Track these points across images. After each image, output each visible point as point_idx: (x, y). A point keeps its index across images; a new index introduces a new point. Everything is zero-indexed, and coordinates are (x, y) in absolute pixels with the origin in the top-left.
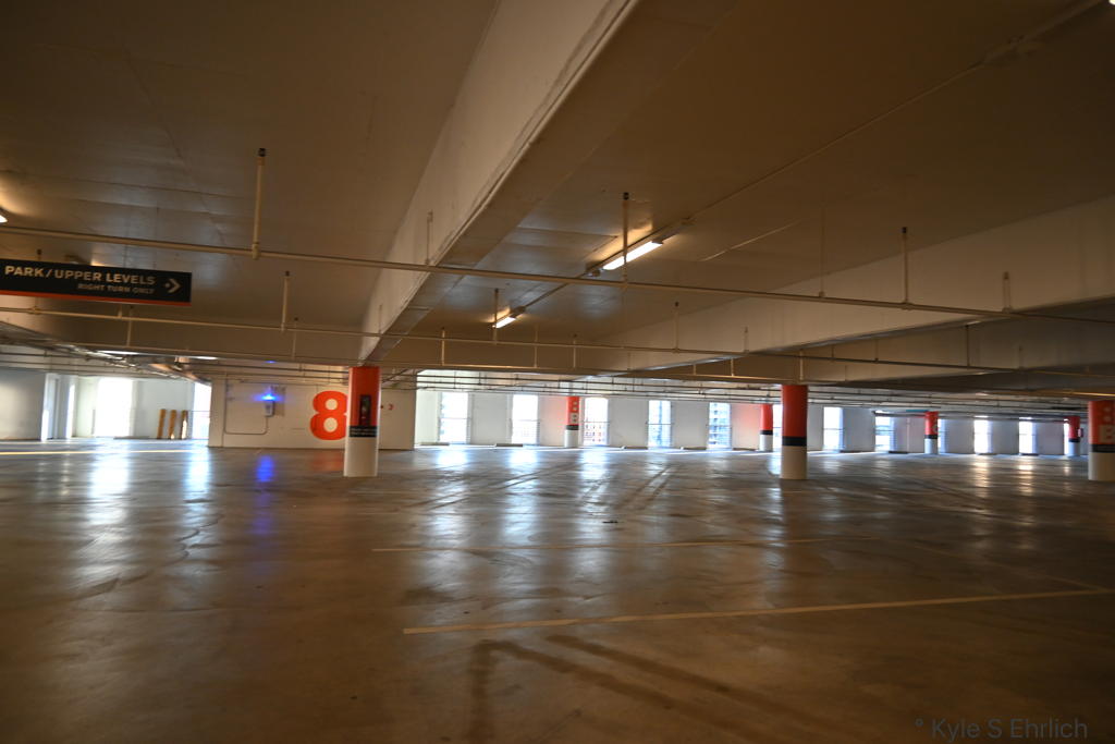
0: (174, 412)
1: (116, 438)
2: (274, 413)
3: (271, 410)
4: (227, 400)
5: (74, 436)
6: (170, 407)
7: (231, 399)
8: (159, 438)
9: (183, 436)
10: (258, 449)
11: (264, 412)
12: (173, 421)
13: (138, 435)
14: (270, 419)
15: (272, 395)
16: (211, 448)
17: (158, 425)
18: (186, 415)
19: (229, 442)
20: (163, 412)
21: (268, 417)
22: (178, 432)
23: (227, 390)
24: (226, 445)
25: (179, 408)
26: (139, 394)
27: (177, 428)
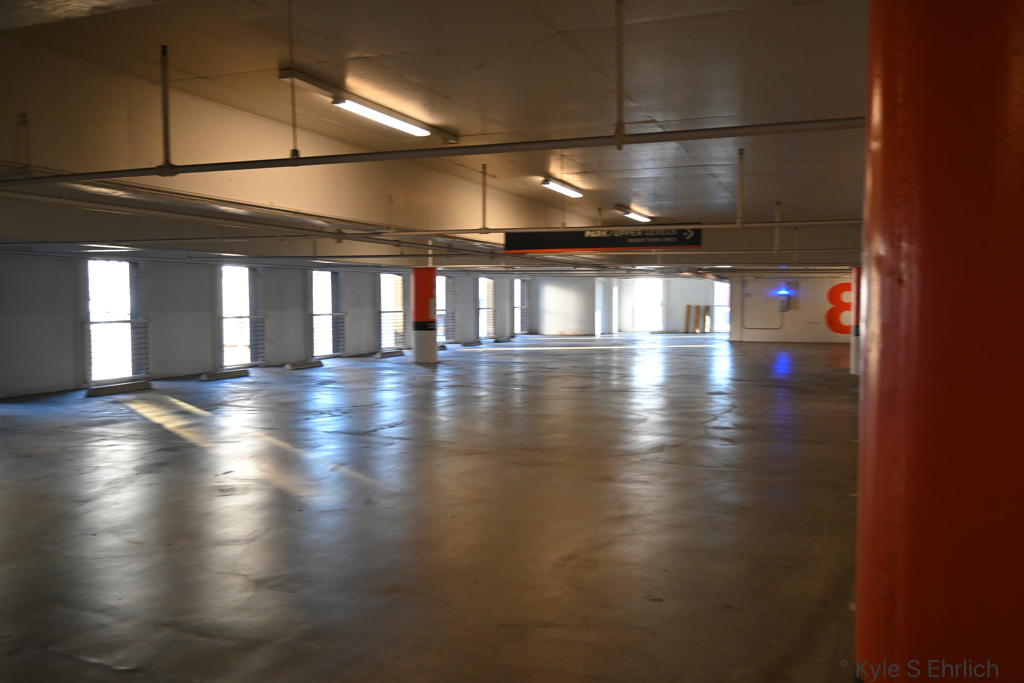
0: (698, 307)
1: (653, 333)
2: (788, 308)
3: (786, 305)
4: (745, 295)
5: (619, 331)
6: (694, 302)
7: (747, 295)
8: (686, 332)
9: (707, 330)
10: (775, 343)
11: (779, 307)
12: (697, 316)
13: (670, 329)
14: (785, 313)
15: (787, 290)
16: (732, 343)
17: (685, 319)
18: (708, 310)
19: (749, 336)
20: (689, 307)
21: (783, 311)
22: (702, 326)
23: (743, 287)
24: (745, 339)
25: (702, 304)
26: (668, 291)
27: (701, 321)
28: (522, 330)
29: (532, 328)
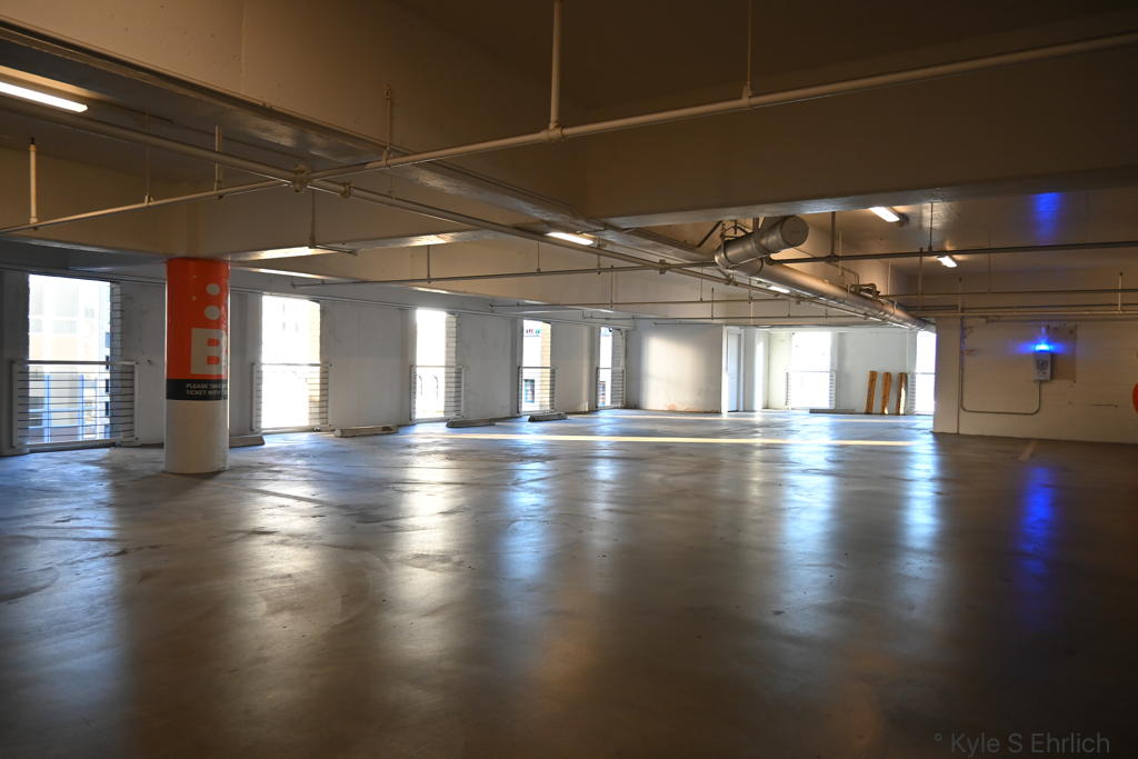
0: (888, 375)
1: (813, 411)
2: (1052, 377)
3: (1048, 372)
4: (964, 353)
5: (765, 408)
6: (881, 368)
7: (971, 352)
8: (868, 412)
9: (902, 411)
10: (1026, 441)
11: (1034, 374)
12: (888, 388)
13: (842, 407)
14: (1045, 387)
15: (1049, 343)
16: (939, 436)
17: (866, 393)
18: (905, 378)
19: (971, 425)
20: (873, 375)
21: (1041, 382)
22: (895, 405)
23: (963, 337)
24: (961, 432)
25: (895, 370)
26: (840, 352)
27: (893, 398)
28: (612, 402)
29: (630, 400)
